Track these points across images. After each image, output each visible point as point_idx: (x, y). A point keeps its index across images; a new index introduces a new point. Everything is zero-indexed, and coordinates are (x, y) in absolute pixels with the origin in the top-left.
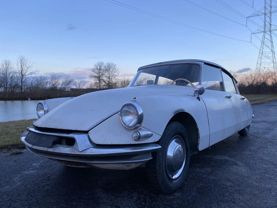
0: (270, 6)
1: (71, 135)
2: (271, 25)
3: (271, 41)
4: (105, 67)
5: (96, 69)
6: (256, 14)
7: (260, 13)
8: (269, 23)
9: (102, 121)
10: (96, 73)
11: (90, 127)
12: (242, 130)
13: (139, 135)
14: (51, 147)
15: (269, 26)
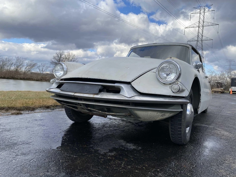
0: (203, 21)
1: (116, 85)
2: (202, 36)
3: (202, 48)
4: (65, 56)
5: (57, 56)
6: (192, 26)
7: (195, 26)
8: (201, 34)
9: (139, 76)
10: (56, 60)
11: (132, 79)
12: (204, 111)
13: (179, 88)
14: (97, 94)
15: (201, 37)
